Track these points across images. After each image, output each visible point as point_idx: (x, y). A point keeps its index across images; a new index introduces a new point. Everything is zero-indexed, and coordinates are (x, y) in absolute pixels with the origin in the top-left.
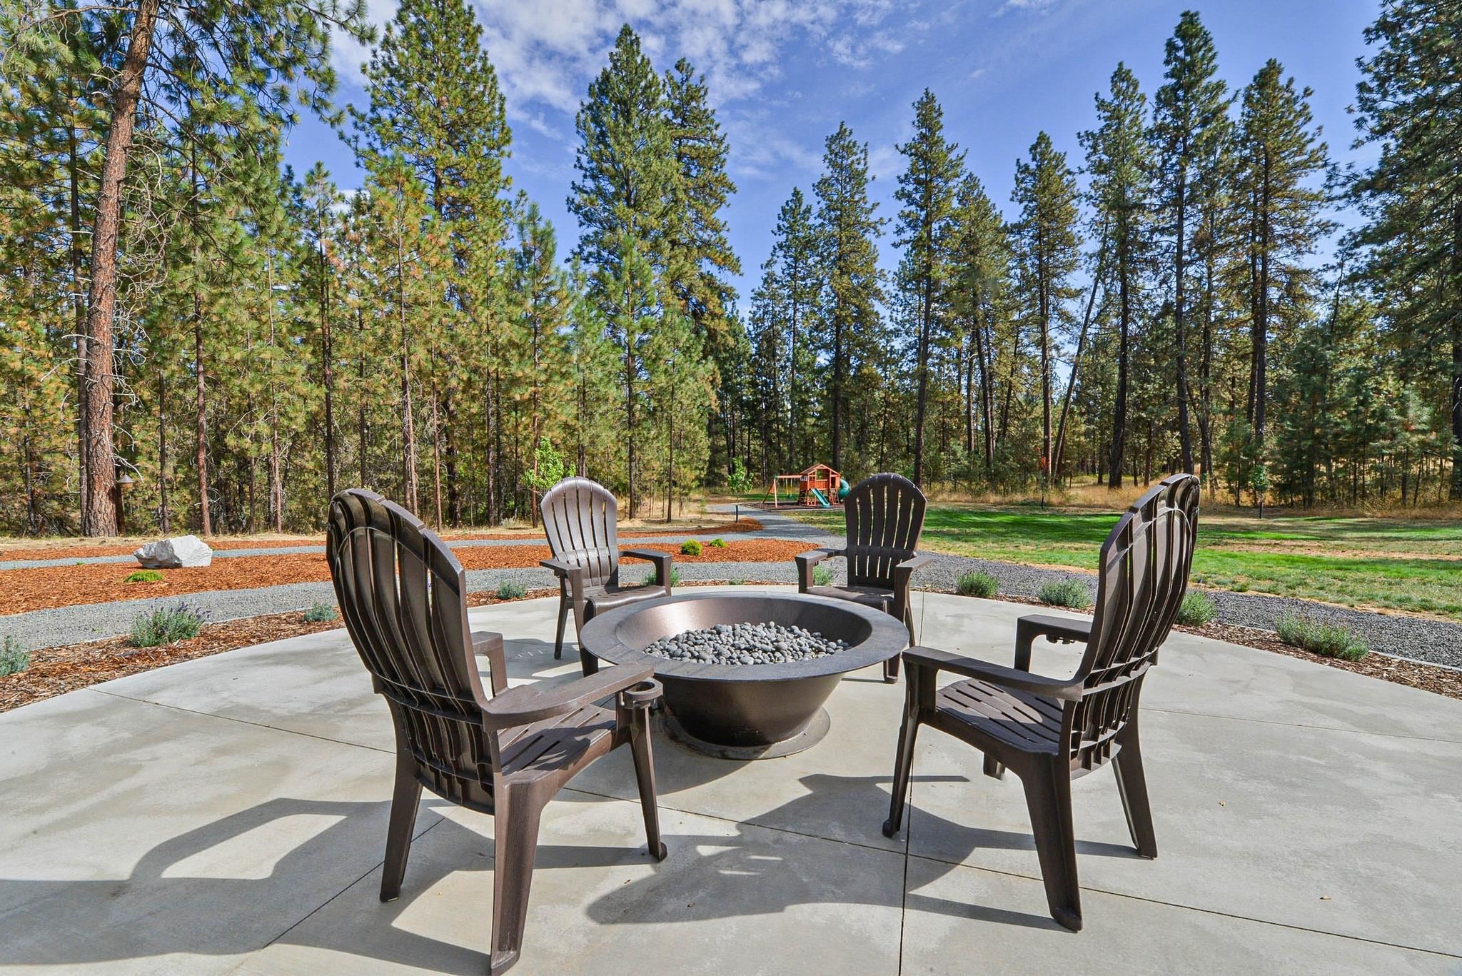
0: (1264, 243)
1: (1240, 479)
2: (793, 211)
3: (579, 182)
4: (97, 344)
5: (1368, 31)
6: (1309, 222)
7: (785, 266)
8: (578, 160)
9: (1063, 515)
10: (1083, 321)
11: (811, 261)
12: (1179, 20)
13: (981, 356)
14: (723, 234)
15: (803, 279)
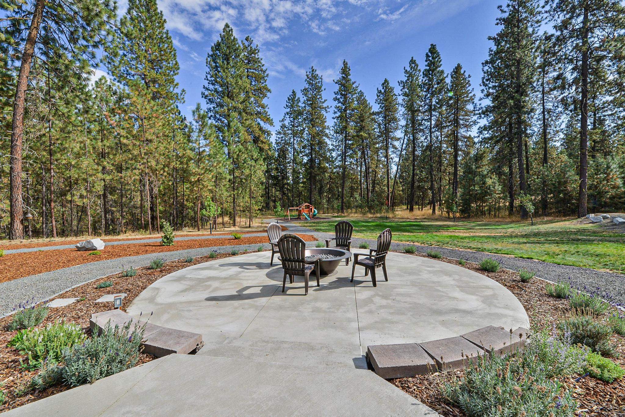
0: (457, 126)
1: (450, 209)
2: (293, 99)
3: (206, 85)
4: (16, 159)
5: (483, 64)
6: (470, 121)
7: (289, 121)
8: (207, 77)
9: (393, 222)
10: (400, 149)
11: (300, 120)
12: (430, 47)
13: (365, 160)
14: (267, 109)
15: (297, 127)
